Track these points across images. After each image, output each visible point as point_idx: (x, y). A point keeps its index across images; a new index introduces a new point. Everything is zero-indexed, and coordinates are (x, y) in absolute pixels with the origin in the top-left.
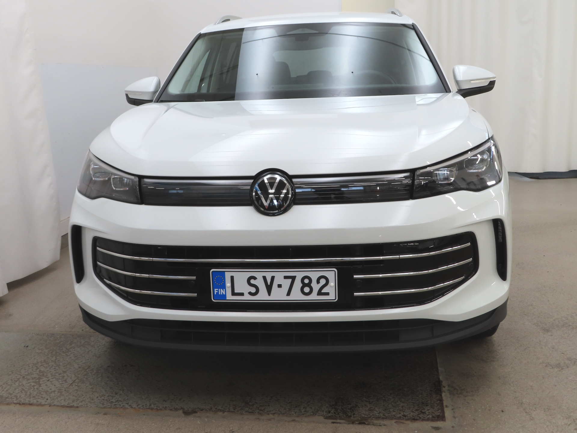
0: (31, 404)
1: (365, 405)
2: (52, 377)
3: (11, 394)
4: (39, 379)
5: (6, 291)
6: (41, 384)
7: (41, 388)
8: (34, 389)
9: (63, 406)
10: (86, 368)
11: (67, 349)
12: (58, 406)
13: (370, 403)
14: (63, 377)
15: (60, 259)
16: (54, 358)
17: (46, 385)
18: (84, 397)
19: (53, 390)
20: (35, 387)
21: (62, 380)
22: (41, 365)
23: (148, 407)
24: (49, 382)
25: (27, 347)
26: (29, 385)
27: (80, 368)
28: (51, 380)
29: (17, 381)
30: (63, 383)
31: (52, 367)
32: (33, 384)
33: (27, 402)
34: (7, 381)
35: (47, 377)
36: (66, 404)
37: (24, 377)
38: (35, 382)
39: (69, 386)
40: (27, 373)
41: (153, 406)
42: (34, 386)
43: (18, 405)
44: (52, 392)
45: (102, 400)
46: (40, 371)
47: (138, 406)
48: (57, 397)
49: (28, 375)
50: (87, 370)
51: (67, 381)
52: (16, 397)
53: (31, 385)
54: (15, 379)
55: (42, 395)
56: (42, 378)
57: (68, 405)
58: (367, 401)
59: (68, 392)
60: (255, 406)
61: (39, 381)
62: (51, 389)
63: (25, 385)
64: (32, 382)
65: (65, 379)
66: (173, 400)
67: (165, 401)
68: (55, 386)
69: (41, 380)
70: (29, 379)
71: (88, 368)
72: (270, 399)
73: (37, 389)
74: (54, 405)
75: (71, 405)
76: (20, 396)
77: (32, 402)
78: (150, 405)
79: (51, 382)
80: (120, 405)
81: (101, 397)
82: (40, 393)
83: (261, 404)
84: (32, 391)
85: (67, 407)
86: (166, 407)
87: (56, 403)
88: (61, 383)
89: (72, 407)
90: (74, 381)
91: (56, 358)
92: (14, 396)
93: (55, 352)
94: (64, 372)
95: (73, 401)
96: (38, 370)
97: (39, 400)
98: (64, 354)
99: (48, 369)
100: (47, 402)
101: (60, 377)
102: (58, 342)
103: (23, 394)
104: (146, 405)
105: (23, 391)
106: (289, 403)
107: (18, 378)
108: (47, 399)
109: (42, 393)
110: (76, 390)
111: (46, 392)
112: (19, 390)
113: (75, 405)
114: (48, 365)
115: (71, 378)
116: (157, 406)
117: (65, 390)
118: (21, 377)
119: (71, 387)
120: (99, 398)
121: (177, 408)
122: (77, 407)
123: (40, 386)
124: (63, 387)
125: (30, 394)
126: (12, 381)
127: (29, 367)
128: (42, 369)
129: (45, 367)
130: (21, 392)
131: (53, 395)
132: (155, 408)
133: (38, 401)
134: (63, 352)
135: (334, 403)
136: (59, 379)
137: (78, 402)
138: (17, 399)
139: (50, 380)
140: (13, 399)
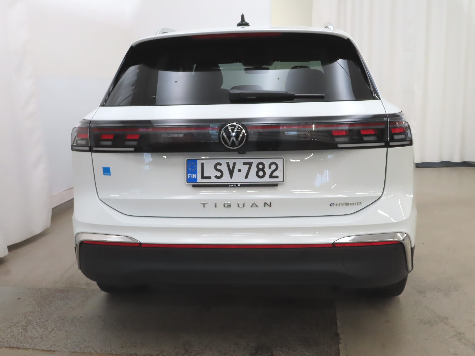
0: (18, 348)
1: (279, 354)
2: (37, 325)
3: (3, 339)
4: (26, 326)
5: (6, 252)
6: (27, 331)
7: (27, 334)
8: (22, 335)
9: (43, 350)
10: (64, 318)
11: (50, 301)
12: (39, 350)
13: (283, 352)
14: (45, 325)
15: (51, 226)
16: (39, 309)
17: (32, 332)
18: (60, 343)
19: (36, 336)
20: (23, 334)
21: (44, 328)
22: (29, 315)
23: (109, 353)
24: (34, 329)
25: (20, 299)
26: (18, 331)
27: (59, 318)
28: (36, 327)
29: (9, 328)
30: (44, 331)
31: (37, 317)
32: (21, 331)
33: (15, 346)
34: (1, 328)
35: (32, 325)
36: (45, 348)
37: (15, 324)
38: (23, 329)
39: (49, 333)
40: (17, 322)
41: (113, 352)
42: (22, 332)
43: (8, 348)
44: (36, 338)
45: (74, 346)
46: (28, 319)
47: (101, 351)
48: (39, 343)
49: (17, 323)
50: (64, 320)
51: (48, 329)
52: (7, 341)
53: (20, 331)
54: (8, 326)
55: (27, 340)
56: (29, 326)
57: (47, 350)
58: (280, 351)
59: (48, 338)
60: (193, 353)
61: (26, 329)
62: (35, 335)
63: (15, 331)
64: (21, 329)
65: (46, 327)
66: (129, 347)
67: (123, 347)
68: (38, 332)
69: (28, 327)
70: (18, 327)
71: (65, 318)
72: (205, 348)
73: (24, 335)
74: (36, 349)
75: (49, 349)
76: (10, 341)
77: (19, 346)
78: (111, 351)
79: (35, 329)
80: (88, 351)
81: (73, 343)
82: (26, 339)
83: (197, 352)
84: (20, 336)
85: (47, 351)
86: (123, 353)
87: (38, 347)
88: (43, 330)
89: (49, 351)
90: (54, 329)
91: (41, 309)
92: (6, 341)
93: (40, 304)
94: (47, 321)
95: (51, 346)
96: (26, 319)
97: (25, 345)
98: (47, 306)
99: (34, 318)
100: (31, 347)
101: (43, 325)
102: (44, 295)
103: (13, 339)
104: (108, 350)
105: (13, 337)
106: (220, 351)
107: (10, 325)
108: (31, 344)
109: (28, 339)
110: (55, 336)
111: (31, 338)
112: (10, 336)
113: (53, 350)
114: (34, 315)
115: (51, 326)
116: (116, 352)
117: (46, 337)
118: (13, 324)
119: (50, 334)
120: (72, 344)
121: (132, 354)
122: (54, 351)
123: (27, 333)
124: (44, 334)
125: (19, 339)
126: (5, 327)
127: (19, 316)
128: (30, 318)
129: (31, 316)
130: (12, 337)
131: (36, 340)
132: (115, 353)
133: (23, 346)
134: (47, 304)
135: (255, 352)
136: (42, 327)
137: (55, 347)
138: (8, 343)
139: (34, 328)
140: (5, 343)
